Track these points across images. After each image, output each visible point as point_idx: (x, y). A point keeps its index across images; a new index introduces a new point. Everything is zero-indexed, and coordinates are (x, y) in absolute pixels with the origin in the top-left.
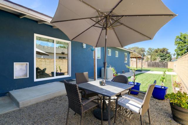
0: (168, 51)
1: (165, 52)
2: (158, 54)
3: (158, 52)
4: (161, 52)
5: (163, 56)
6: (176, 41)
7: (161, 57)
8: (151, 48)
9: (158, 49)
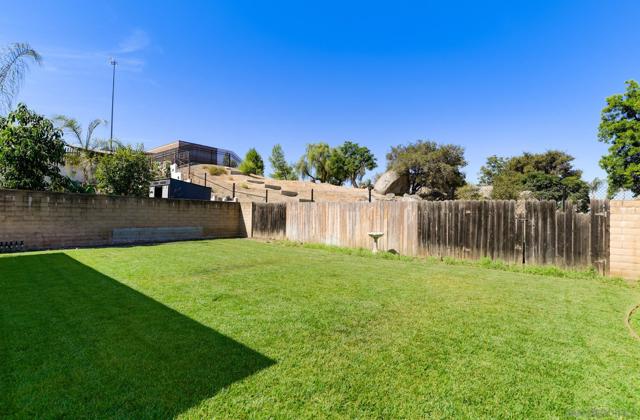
0: (571, 163)
1: (559, 167)
2: (524, 177)
3: (525, 170)
4: (539, 169)
5: (546, 187)
6: (606, 120)
7: (539, 188)
8: (499, 157)
9: (527, 156)
